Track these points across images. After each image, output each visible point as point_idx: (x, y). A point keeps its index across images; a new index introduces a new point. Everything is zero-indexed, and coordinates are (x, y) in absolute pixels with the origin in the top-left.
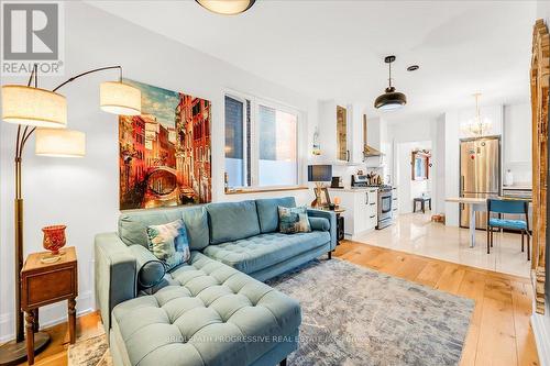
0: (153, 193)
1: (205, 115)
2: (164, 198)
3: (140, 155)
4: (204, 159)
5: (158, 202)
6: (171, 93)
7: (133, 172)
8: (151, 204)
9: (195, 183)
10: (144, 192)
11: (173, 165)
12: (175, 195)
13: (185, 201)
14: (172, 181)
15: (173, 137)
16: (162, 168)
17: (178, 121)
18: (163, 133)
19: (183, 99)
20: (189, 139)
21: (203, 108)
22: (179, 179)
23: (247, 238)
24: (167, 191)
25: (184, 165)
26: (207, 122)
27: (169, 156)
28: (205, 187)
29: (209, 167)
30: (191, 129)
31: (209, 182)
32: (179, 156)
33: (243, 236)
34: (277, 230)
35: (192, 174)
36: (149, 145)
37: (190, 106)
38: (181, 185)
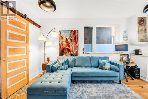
0: (65, 53)
1: (77, 34)
2: (67, 54)
3: (62, 45)
4: (76, 45)
5: (66, 55)
6: (69, 30)
7: (61, 48)
8: (64, 55)
9: (74, 51)
10: (63, 52)
11: (69, 47)
12: (69, 53)
13: (72, 55)
14: (69, 50)
15: (69, 41)
16: (67, 47)
17: (70, 36)
18: (67, 40)
19: (71, 31)
20: (73, 40)
21: (76, 32)
22: (70, 50)
23: (86, 67)
24: (68, 52)
25: (71, 47)
26: (77, 36)
27: (68, 45)
28: (77, 52)
29: (78, 47)
30: (73, 38)
31: (78, 51)
32: (70, 44)
33: (84, 66)
34: (98, 67)
35: (73, 49)
36: (64, 43)
37: (73, 32)
38: (71, 51)
